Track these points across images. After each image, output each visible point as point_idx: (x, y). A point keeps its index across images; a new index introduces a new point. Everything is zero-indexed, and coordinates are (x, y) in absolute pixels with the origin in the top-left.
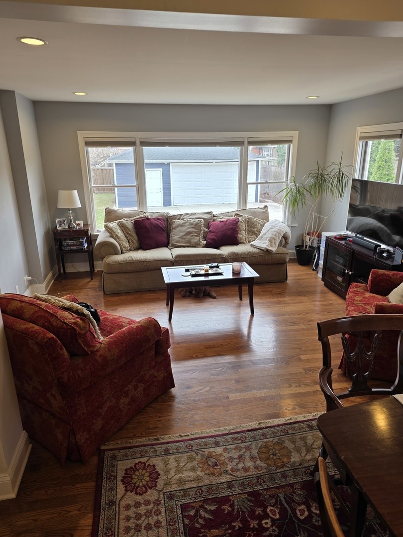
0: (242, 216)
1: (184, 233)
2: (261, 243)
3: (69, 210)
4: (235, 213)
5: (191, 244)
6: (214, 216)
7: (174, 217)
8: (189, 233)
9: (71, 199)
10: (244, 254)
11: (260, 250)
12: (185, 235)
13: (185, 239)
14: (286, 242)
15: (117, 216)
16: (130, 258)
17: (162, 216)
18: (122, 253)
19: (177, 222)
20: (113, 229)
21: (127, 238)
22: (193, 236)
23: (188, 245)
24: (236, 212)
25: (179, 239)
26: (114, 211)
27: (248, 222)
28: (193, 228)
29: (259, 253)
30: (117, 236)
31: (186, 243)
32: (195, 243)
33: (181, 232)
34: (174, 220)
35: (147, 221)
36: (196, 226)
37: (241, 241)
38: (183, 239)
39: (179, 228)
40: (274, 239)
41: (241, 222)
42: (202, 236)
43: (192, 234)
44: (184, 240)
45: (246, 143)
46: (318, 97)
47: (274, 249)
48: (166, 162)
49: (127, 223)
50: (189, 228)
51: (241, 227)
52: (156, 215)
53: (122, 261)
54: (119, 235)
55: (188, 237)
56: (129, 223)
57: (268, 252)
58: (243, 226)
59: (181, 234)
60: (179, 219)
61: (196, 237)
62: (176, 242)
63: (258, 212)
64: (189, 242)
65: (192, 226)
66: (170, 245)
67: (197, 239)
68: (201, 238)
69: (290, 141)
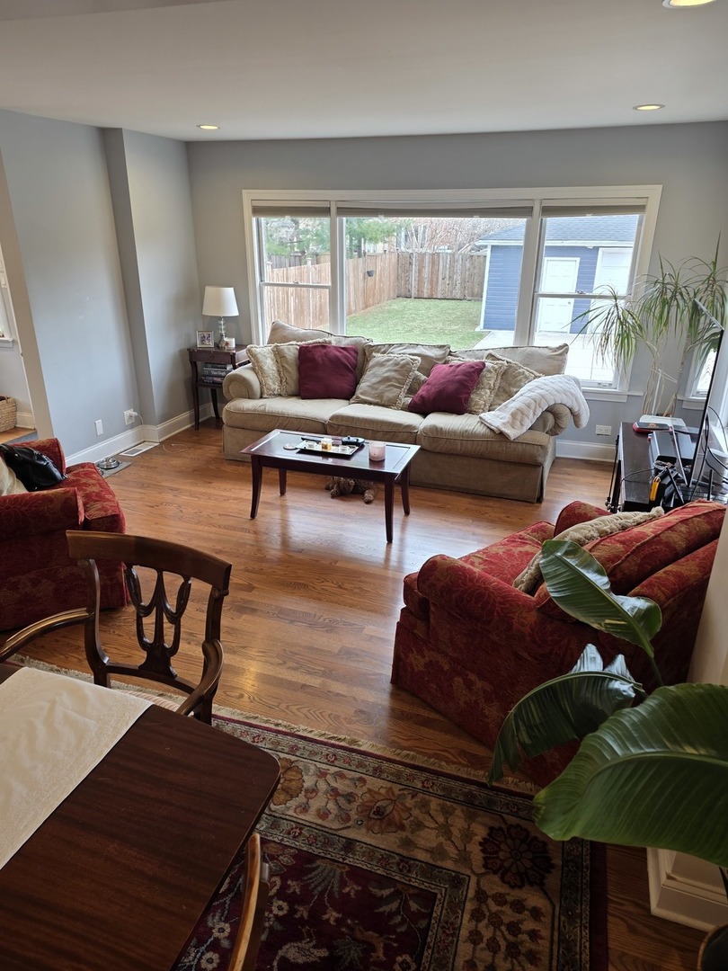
0: (499, 360)
1: (379, 379)
3: (220, 318)
4: (488, 352)
5: (381, 401)
6: (450, 353)
7: (377, 348)
8: (386, 380)
9: (220, 302)
10: (454, 432)
11: (488, 430)
12: (379, 382)
13: (377, 389)
14: (556, 423)
15: (285, 337)
16: (262, 408)
17: (357, 344)
18: (261, 397)
19: (379, 357)
20: (259, 356)
21: (280, 374)
22: (390, 386)
23: (377, 401)
24: (493, 352)
25: (368, 389)
26: (283, 327)
27: (505, 373)
28: (396, 371)
29: (483, 436)
30: (261, 368)
31: (375, 398)
32: (389, 400)
33: (376, 376)
34: (374, 354)
35: (320, 349)
36: (404, 369)
37: (474, 409)
38: (373, 388)
39: (376, 369)
40: (523, 413)
41: (489, 371)
42: (406, 387)
43: (390, 383)
44: (374, 392)
45: (537, 210)
46: (662, 106)
47: (512, 433)
48: (590, 244)
49: (289, 349)
50: (389, 371)
51: (485, 381)
52: (348, 341)
53: (250, 410)
54: (265, 368)
55: (382, 387)
56: (291, 350)
57: (501, 435)
58: (490, 380)
59: (374, 380)
60: (384, 353)
61: (395, 389)
62: (363, 394)
63: (540, 355)
64: (380, 396)
65: (396, 368)
66: (354, 397)
67: (396, 393)
68: (404, 391)
69: (641, 208)
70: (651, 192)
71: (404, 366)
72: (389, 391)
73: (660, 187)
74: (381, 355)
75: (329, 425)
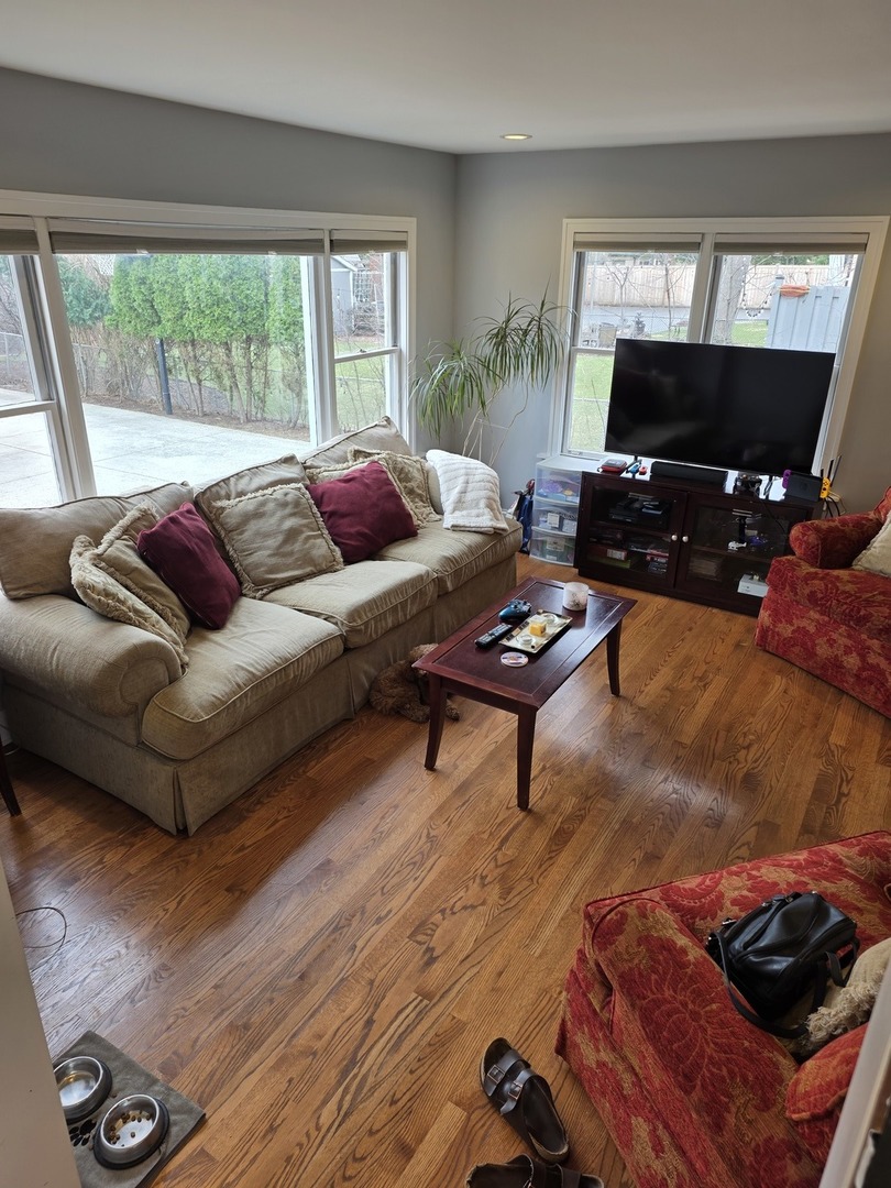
1: (280, 538)
2: (468, 515)
5: (315, 566)
7: (212, 493)
8: (292, 535)
12: (286, 541)
19: (233, 507)
22: (306, 539)
23: (308, 569)
25: (273, 560)
28: (293, 515)
31: (300, 567)
32: (323, 559)
33: (266, 535)
36: (300, 507)
38: (284, 555)
39: (253, 526)
43: (304, 536)
44: (290, 560)
47: (506, 525)
50: (283, 519)
56: (125, 551)
57: (497, 534)
59: (273, 542)
60: (228, 496)
61: (318, 541)
62: (271, 572)
65: (288, 510)
66: (248, 586)
67: (323, 546)
68: (329, 538)
69: (402, 244)
70: (409, 225)
71: (297, 503)
72: (314, 546)
73: (415, 220)
74: (232, 502)
75: (353, 630)
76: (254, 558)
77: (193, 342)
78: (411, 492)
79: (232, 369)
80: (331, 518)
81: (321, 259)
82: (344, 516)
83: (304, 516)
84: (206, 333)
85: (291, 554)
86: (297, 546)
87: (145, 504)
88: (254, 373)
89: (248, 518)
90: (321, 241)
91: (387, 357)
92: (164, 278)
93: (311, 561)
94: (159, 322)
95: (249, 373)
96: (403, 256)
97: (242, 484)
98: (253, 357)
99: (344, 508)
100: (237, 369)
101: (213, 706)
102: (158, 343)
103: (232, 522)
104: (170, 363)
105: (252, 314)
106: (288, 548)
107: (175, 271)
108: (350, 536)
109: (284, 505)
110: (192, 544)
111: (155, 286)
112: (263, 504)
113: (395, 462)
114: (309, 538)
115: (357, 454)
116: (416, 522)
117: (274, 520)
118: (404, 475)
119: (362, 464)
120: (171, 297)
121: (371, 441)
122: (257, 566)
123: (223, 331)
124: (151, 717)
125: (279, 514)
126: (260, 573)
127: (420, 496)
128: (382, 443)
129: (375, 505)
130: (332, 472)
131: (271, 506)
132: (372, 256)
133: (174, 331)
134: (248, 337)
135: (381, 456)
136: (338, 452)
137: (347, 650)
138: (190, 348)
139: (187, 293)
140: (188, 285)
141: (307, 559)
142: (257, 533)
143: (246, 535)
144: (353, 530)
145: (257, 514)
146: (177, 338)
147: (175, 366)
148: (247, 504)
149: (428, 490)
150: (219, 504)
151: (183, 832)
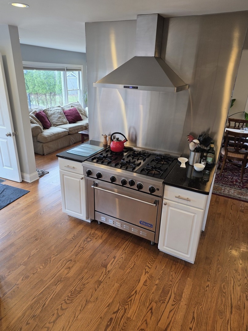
6: (62, 108)
7: (46, 110)
8: (60, 118)
12: (59, 118)
23: (63, 123)
25: (57, 121)
33: (55, 117)
39: (53, 116)
44: (59, 122)
50: (58, 115)
59: (56, 118)
62: (56, 123)
65: (59, 114)
66: (52, 125)
67: (65, 120)
68: (66, 119)
69: (80, 70)
70: (81, 67)
71: (60, 113)
72: (63, 120)
73: (82, 66)
74: (49, 112)
75: (70, 131)
76: (53, 121)
77: (37, 94)
78: (82, 114)
79: (47, 100)
80: (66, 116)
81: (65, 72)
82: (69, 116)
83: (62, 115)
84: (40, 92)
85: (60, 120)
86: (61, 119)
87: (35, 110)
88: (52, 101)
89: (52, 114)
90: (65, 69)
91: (78, 91)
92: (30, 78)
93: (63, 122)
94: (29, 89)
95: (51, 101)
96: (80, 72)
97: (51, 109)
98: (52, 98)
99: (69, 114)
100: (48, 101)
101: (48, 136)
102: (28, 94)
103: (49, 115)
104: (31, 99)
105: (51, 87)
106: (59, 120)
107: (33, 76)
108: (70, 119)
109: (58, 113)
110: (43, 116)
111: (28, 80)
112: (55, 112)
113: (79, 108)
114: (62, 118)
115: (72, 106)
116: (82, 118)
117: (57, 115)
118: (81, 111)
119: (72, 108)
120: (32, 83)
121: (74, 105)
122: (54, 122)
123: (45, 91)
124: (39, 136)
125: (57, 114)
126: (54, 123)
127: (84, 115)
128: (76, 105)
129: (74, 114)
130: (67, 109)
131: (56, 113)
132: (75, 72)
133: (32, 91)
134: (51, 93)
135: (76, 107)
136: (68, 106)
137: (69, 134)
138: (36, 95)
139: (36, 82)
140: (36, 80)
141: (62, 122)
142: (54, 117)
143: (52, 117)
144: (71, 118)
145: (54, 114)
146: (33, 93)
147: (32, 100)
148: (52, 112)
149: (85, 114)
150: (47, 112)
151: (44, 155)
